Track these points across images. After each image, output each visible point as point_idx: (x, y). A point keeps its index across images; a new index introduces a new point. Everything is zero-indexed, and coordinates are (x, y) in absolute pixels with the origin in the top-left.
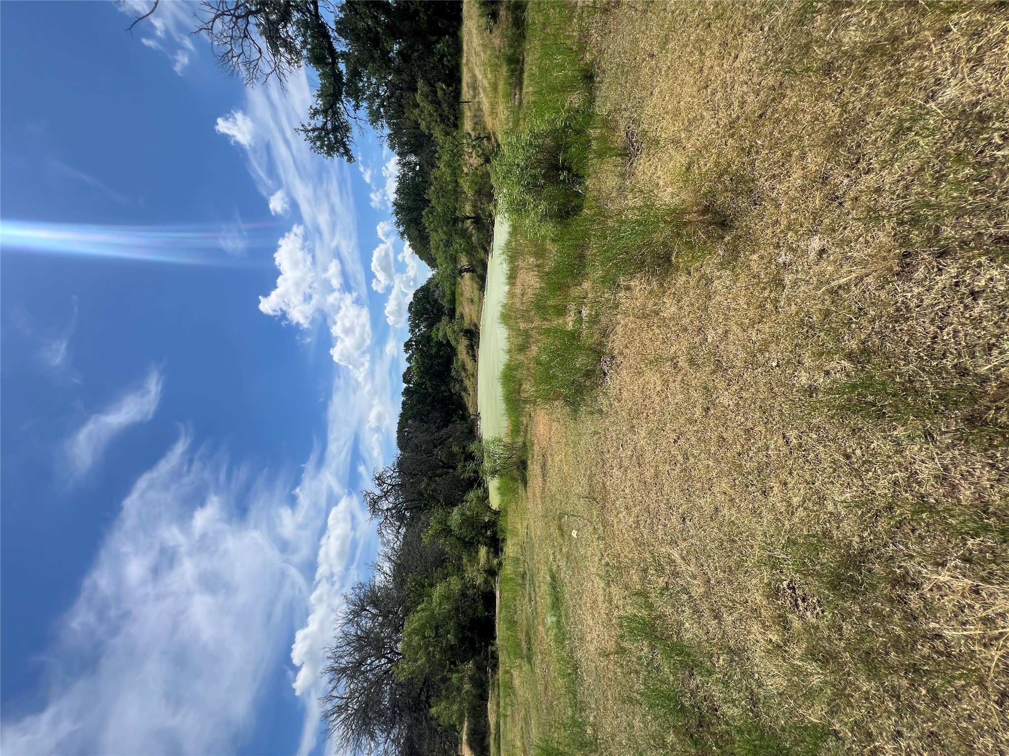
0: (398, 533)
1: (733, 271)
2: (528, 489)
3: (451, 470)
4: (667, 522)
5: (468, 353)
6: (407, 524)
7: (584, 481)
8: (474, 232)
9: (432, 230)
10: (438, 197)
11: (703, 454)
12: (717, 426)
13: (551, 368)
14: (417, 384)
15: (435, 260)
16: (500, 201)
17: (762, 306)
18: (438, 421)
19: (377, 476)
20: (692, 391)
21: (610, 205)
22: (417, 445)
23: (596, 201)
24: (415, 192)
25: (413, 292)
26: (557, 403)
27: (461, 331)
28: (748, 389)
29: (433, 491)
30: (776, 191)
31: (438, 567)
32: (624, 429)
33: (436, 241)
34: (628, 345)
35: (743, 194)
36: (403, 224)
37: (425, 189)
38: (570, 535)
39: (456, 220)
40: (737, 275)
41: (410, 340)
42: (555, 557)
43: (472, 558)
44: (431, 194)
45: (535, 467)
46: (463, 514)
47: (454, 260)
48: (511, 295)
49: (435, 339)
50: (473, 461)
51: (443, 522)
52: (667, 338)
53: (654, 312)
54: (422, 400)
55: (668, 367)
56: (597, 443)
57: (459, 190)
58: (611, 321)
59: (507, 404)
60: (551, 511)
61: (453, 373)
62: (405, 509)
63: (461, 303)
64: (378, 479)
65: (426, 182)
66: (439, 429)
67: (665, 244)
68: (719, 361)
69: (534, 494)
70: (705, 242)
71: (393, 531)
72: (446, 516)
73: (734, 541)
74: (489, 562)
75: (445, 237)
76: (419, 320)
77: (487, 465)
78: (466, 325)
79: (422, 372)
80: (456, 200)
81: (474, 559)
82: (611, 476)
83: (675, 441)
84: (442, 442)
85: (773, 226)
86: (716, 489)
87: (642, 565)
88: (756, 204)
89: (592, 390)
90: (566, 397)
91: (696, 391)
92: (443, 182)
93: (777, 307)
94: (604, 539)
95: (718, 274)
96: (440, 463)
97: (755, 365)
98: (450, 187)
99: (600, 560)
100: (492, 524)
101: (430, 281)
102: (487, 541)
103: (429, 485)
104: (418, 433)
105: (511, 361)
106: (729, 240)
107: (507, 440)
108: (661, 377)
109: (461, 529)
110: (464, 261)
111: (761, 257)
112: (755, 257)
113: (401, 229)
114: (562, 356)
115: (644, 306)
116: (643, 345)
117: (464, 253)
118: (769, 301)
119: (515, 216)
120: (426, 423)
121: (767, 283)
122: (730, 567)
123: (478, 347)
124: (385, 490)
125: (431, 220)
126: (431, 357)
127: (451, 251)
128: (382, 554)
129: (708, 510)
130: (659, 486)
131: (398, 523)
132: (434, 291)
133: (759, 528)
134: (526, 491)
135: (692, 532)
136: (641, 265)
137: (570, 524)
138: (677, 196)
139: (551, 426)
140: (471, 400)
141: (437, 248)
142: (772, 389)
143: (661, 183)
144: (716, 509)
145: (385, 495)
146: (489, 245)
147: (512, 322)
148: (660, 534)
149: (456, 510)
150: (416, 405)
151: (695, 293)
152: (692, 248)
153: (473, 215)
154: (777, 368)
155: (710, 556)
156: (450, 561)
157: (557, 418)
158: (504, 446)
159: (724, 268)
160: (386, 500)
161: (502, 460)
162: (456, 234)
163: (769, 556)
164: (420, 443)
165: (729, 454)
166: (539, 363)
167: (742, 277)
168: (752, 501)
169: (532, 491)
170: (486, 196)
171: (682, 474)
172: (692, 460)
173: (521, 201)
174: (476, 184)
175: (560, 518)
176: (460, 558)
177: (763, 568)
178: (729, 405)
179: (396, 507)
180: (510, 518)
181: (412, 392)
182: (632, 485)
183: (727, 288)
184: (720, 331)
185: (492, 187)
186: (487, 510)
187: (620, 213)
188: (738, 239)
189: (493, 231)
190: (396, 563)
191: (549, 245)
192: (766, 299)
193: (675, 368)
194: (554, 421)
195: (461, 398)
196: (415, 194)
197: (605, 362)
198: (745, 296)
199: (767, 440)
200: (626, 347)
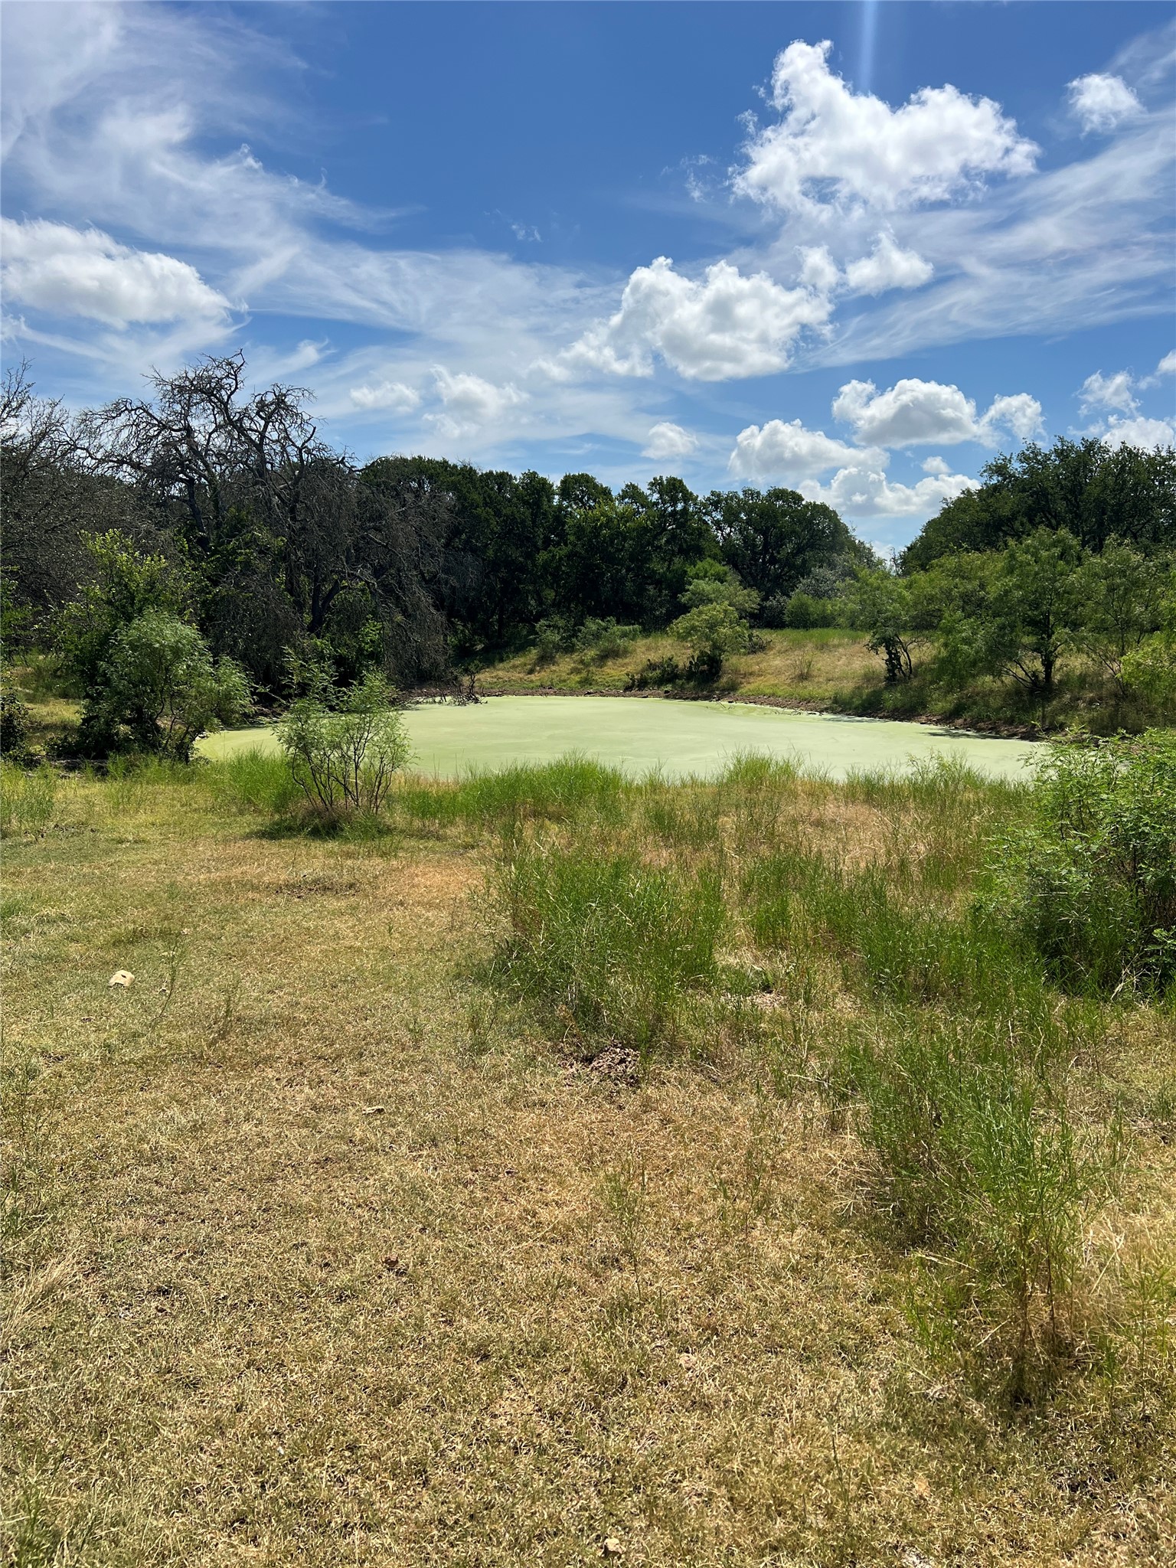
0: (121, 462)
1: (880, 1424)
2: (253, 842)
3: (308, 618)
4: (156, 1242)
5: (652, 666)
6: (145, 486)
7: (276, 1004)
8: (1008, 680)
9: (1012, 556)
10: (1109, 574)
11: (352, 1343)
12: (436, 1380)
13: (606, 904)
14: (559, 517)
15: (923, 567)
16: (1091, 755)
17: (779, 1507)
18: (453, 581)
19: (288, 400)
20: (539, 1309)
21: (1078, 1072)
22: (380, 517)
23: (1091, 1033)
24: (1127, 506)
25: (831, 505)
26: (505, 921)
27: (715, 646)
28: (540, 1470)
29: (247, 564)
30: (1110, 1542)
31: (21, 580)
32: (429, 1117)
33: (982, 568)
34: (670, 1127)
35: (1104, 1451)
36: (1031, 471)
37: (1135, 536)
38: (117, 966)
39: (1041, 627)
40: (870, 1437)
41: (688, 497)
42: (51, 921)
43: (48, 680)
44: (1121, 552)
45: (317, 864)
46: (177, 652)
47: (925, 623)
48: (820, 790)
49: (691, 570)
50: (335, 683)
51: (153, 595)
52: (691, 1237)
53: (767, 1200)
54: (515, 533)
55: (607, 1239)
56: (389, 1040)
57: (1132, 636)
58: (742, 1076)
59: (500, 781)
60: (189, 909)
61: (592, 625)
62: (190, 482)
63: (798, 645)
64: (280, 401)
65: (1156, 539)
66: (429, 582)
67: (961, 1229)
68: (624, 1385)
69: (239, 860)
70: (965, 1345)
71: (125, 445)
72: (172, 603)
73: (100, 1434)
74: (35, 729)
75: (991, 597)
76: (749, 522)
77: (325, 724)
78: (734, 661)
79: (596, 531)
80: (1101, 628)
81: (45, 685)
82: (290, 1082)
83: (391, 1264)
84: (392, 593)
85: (1011, 1540)
86: (251, 1382)
87: (29, 1173)
88: (1073, 1489)
89: (542, 1022)
90: (524, 947)
91: (538, 1321)
92: (1153, 589)
93: (776, 1549)
94: (107, 1062)
95: (874, 1383)
96: (328, 587)
97: (610, 1488)
98: (1138, 610)
99: (44, 1053)
100: (148, 738)
101: (862, 553)
102: (99, 726)
103: (263, 551)
104: (416, 521)
105: (628, 790)
106: (970, 1412)
107: (398, 780)
108: (579, 1221)
109: (134, 648)
110: (920, 652)
111: (920, 1506)
112: (921, 1487)
113: (1016, 467)
114: (641, 936)
115: (780, 1172)
116: (670, 1172)
117: (944, 653)
118: (795, 1527)
119: (1048, 800)
120: (447, 545)
121: (846, 1520)
122: (25, 1424)
124: (247, 423)
125: (1044, 554)
126: (639, 558)
127: (951, 614)
128: (57, 414)
129: (191, 1360)
130: (261, 1218)
131: (148, 461)
132: (832, 566)
133: (138, 1506)
134: (248, 836)
135: (126, 1317)
136: (900, 1161)
137: (149, 966)
138: (1102, 1265)
139: (438, 907)
140: (516, 675)
141: (959, 573)
142: (540, 1538)
143: (1140, 1220)
144: (195, 1385)
145: (231, 422)
146: (967, 726)
147: (740, 793)
148: (122, 1224)
150: (498, 513)
151: (820, 1316)
152: (951, 1308)
153: (1057, 677)
154: (600, 1553)
155: (55, 1366)
156: (39, 613)
157: (463, 924)
158: (381, 773)
159: (890, 1399)
160: (218, 427)
161: (338, 768)
162: (1002, 628)
163: (56, 1535)
164: (388, 526)
165: (352, 1417)
166: (618, 871)
167: (866, 1451)
168: (215, 1485)
169: (248, 852)
170: (1112, 717)
171: (295, 1285)
172: (337, 1312)
173: (1092, 815)
174: (1149, 685)
175: (164, 934)
176: (46, 646)
177: (23, 1516)
178: (495, 1416)
179: (197, 454)
180: (166, 791)
181: (537, 504)
182: (265, 1143)
183: (834, 1408)
184: (709, 1388)
185: (1137, 731)
186: (189, 724)
187: (1050, 1099)
188: (974, 1440)
189: (1010, 736)
190: (29, 454)
191: (963, 898)
192: (800, 1518)
193: (603, 1261)
194: (452, 914)
195: (521, 649)
196: (1121, 505)
197: (622, 1061)
198: (810, 1459)
199: (392, 1526)
200: (665, 1121)
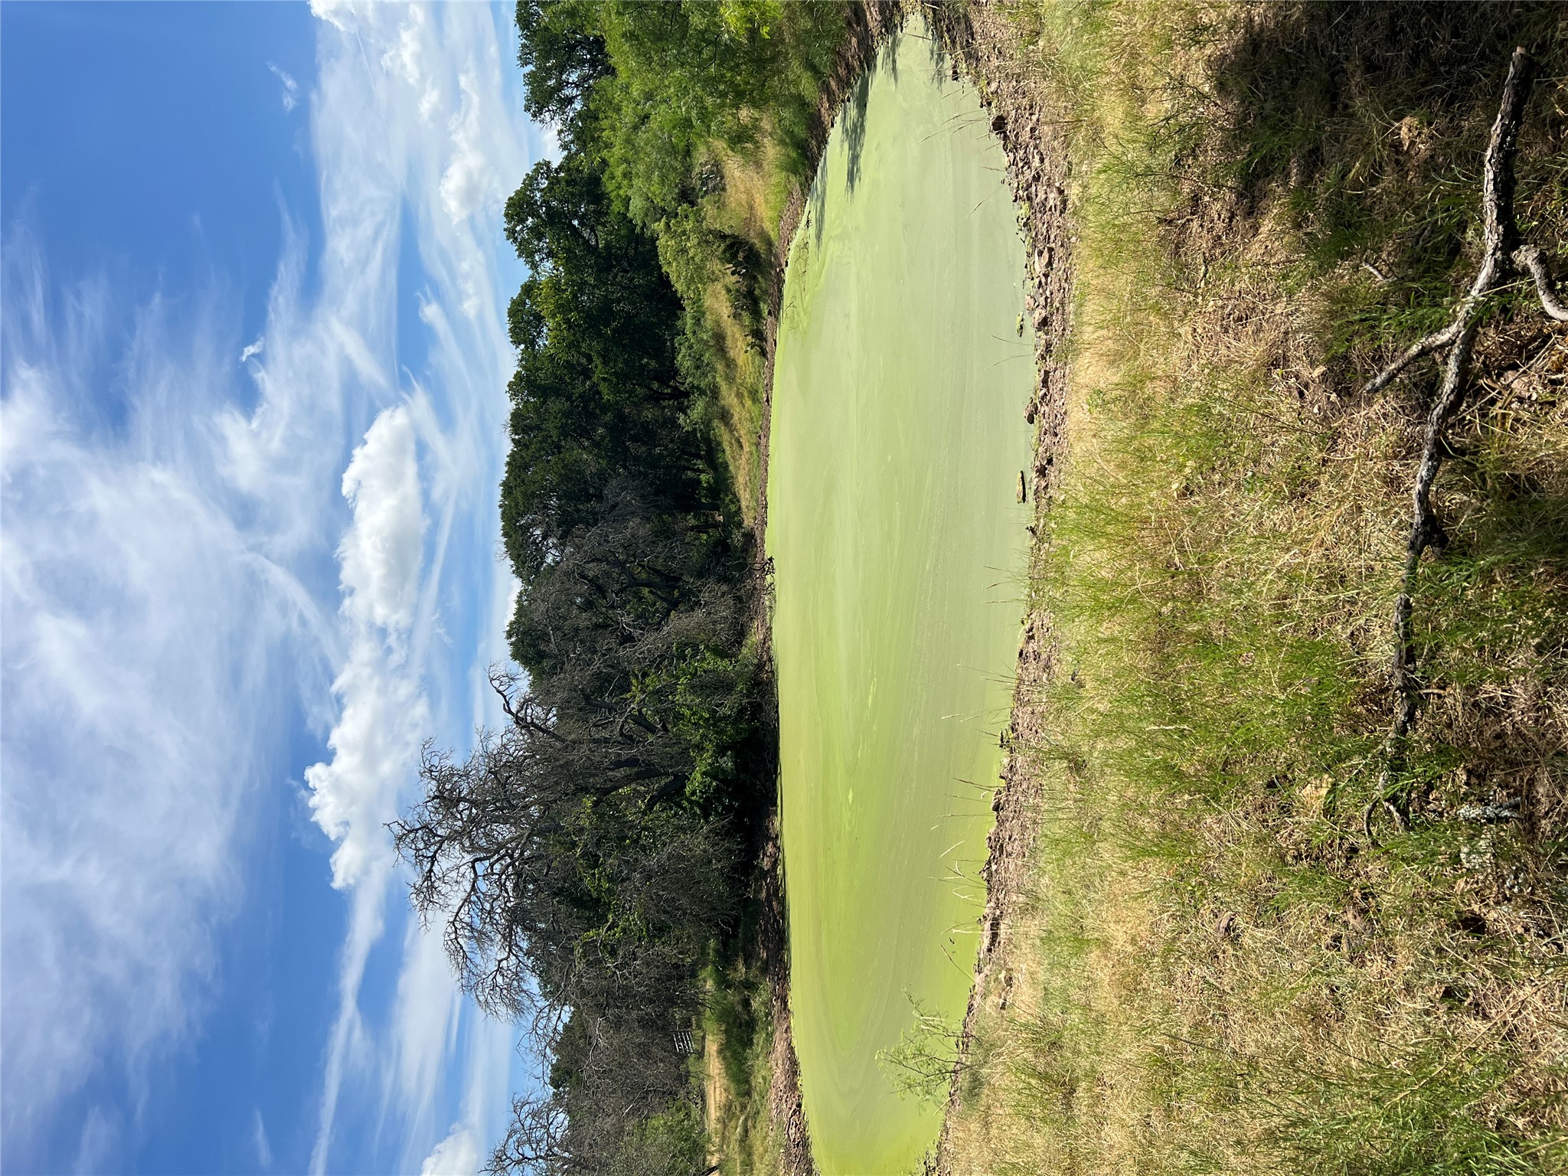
5: (738, 313)
78: (730, 221)
123: (775, 312)
149: (659, 1121)
